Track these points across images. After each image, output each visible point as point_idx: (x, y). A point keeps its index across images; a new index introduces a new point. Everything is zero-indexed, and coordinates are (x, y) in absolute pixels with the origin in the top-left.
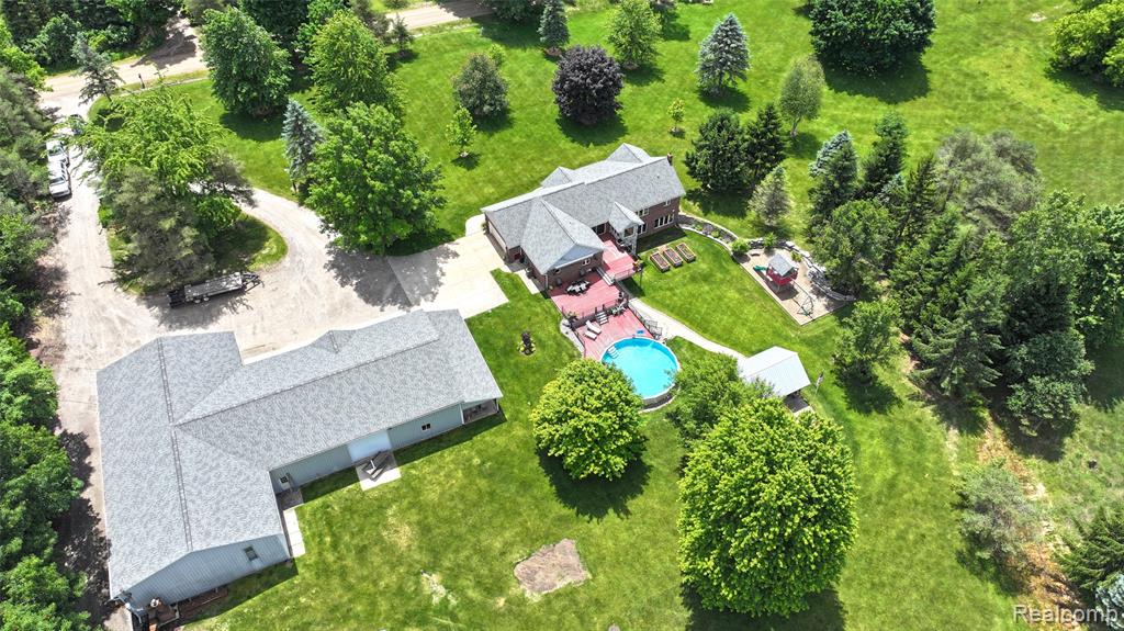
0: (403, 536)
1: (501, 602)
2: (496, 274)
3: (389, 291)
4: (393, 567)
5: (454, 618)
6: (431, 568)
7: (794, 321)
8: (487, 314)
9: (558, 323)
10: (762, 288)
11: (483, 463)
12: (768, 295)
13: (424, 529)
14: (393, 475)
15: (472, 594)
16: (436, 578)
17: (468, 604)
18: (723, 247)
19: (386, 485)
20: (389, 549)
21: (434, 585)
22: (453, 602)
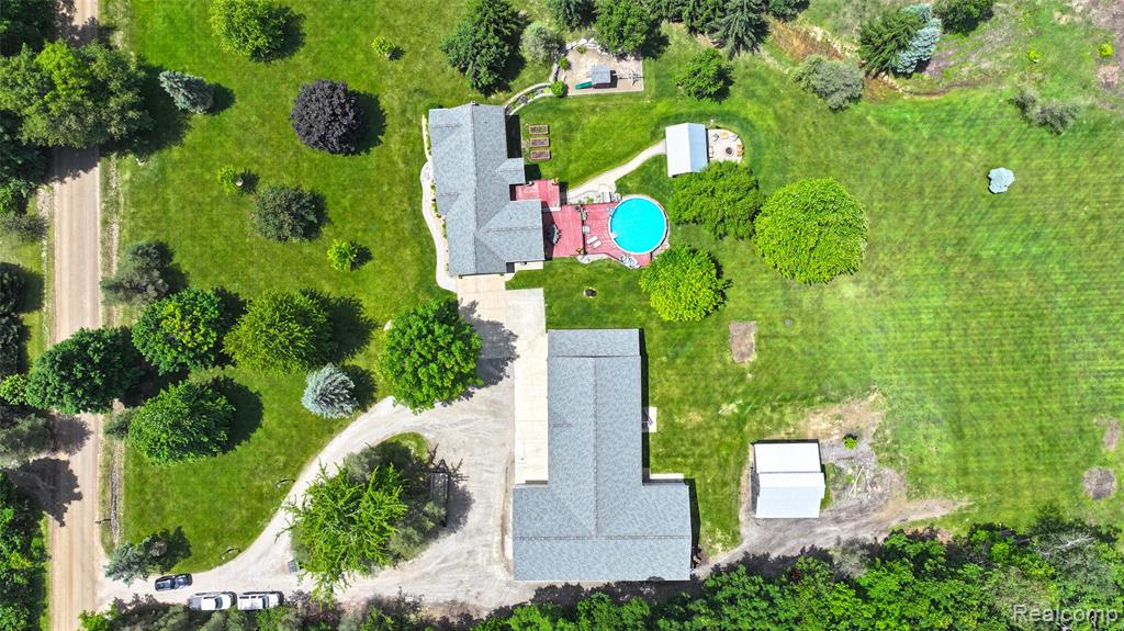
0: (696, 417)
1: (749, 376)
2: (510, 286)
3: (491, 369)
4: (711, 428)
5: (748, 404)
6: (718, 407)
7: (638, 93)
8: (548, 309)
9: (579, 263)
10: (597, 95)
11: (667, 356)
12: (606, 95)
13: (695, 404)
14: (653, 412)
15: (740, 390)
16: (724, 406)
17: (744, 393)
18: (544, 98)
19: (658, 418)
20: (699, 428)
21: (729, 409)
22: (741, 401)
